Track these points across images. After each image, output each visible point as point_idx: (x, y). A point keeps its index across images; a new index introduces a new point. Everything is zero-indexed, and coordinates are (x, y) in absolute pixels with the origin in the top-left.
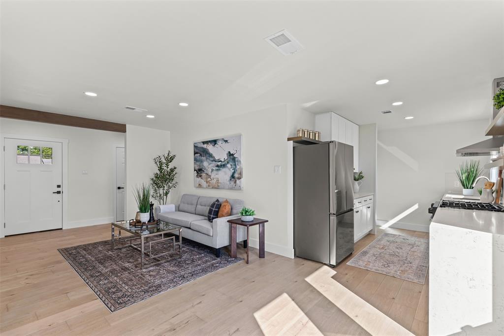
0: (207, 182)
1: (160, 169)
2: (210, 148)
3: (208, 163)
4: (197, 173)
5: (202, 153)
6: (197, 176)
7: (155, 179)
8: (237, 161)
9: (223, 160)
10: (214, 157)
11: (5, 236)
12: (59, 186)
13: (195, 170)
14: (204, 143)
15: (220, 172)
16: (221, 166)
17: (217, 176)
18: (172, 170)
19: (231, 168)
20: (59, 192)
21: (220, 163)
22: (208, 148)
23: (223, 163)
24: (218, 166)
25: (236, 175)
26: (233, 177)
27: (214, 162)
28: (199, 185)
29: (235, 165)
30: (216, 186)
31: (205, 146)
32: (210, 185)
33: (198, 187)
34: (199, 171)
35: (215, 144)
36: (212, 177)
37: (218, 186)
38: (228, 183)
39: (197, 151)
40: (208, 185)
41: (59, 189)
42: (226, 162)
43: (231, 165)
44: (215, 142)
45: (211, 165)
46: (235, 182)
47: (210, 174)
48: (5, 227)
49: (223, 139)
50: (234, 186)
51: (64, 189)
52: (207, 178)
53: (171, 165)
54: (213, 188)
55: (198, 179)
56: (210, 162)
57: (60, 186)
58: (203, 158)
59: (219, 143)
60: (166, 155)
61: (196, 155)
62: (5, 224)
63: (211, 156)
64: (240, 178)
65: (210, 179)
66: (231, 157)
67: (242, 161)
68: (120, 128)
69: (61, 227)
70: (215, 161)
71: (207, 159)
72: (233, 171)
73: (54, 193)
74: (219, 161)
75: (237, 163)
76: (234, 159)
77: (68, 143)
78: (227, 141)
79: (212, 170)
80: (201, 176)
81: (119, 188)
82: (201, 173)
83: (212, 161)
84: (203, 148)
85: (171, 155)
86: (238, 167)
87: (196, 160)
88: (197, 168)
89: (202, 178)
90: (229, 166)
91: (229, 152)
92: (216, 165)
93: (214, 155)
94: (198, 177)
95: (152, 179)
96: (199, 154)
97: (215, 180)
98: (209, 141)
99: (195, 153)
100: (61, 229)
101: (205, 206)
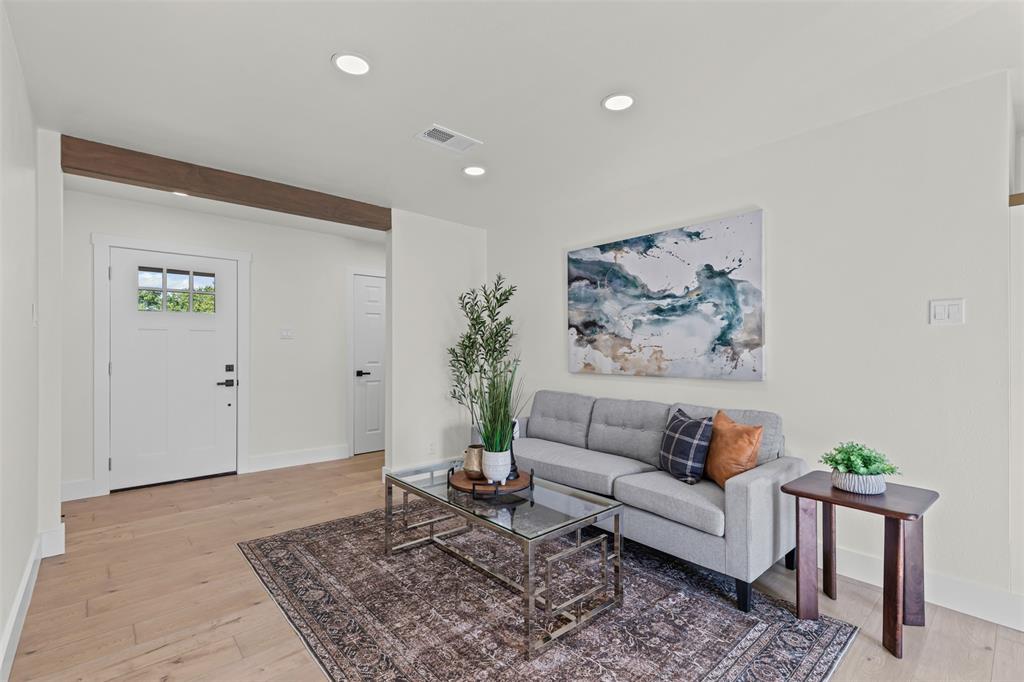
0: (615, 358)
1: (477, 322)
2: (629, 262)
3: (621, 302)
4: (579, 332)
5: (598, 278)
6: (578, 341)
7: (458, 350)
8: (744, 292)
9: (679, 292)
10: (644, 286)
11: (112, 492)
12: (230, 368)
13: (570, 326)
14: (603, 248)
15: (666, 329)
16: (673, 309)
17: (655, 341)
18: (502, 327)
19: (717, 313)
20: (229, 383)
21: (669, 300)
22: (619, 261)
23: (682, 302)
24: (658, 311)
25: (738, 336)
26: (723, 340)
27: (644, 301)
28: (587, 365)
29: (735, 304)
30: (653, 368)
31: (609, 257)
32: (627, 365)
33: (580, 373)
34: (587, 330)
35: (651, 247)
36: (634, 344)
37: (660, 368)
38: (703, 360)
39: (576, 272)
40: (618, 365)
41: (230, 376)
42: (694, 297)
43: (715, 305)
44: (648, 242)
45: (631, 309)
46: (734, 357)
47: (627, 333)
48: (110, 469)
49: (681, 230)
50: (728, 369)
51: (241, 374)
52: (614, 348)
53: (503, 313)
54: (638, 374)
55: (581, 348)
56: (628, 300)
57: (232, 366)
58: (599, 290)
59: (666, 244)
60: (490, 288)
61: (576, 284)
62: (110, 459)
63: (630, 282)
64: (759, 345)
65: (625, 349)
66: (718, 280)
67: (763, 292)
68: (376, 218)
69: (234, 470)
70: (649, 297)
71: (615, 291)
72: (725, 322)
73: (219, 384)
74: (665, 297)
75: (740, 298)
76: (729, 287)
77: (251, 262)
78: (697, 234)
79: (637, 324)
80: (591, 342)
81: (360, 374)
82: (593, 333)
83: (638, 297)
84: (600, 263)
85: (505, 287)
86: (745, 310)
87: (573, 298)
88: (578, 320)
89: (595, 348)
90: (706, 307)
91: (709, 267)
92: (653, 307)
93: (643, 279)
94: (580, 345)
95: (453, 351)
96: (585, 282)
97: (647, 353)
98: (626, 242)
99: (571, 280)
100: (235, 473)
101: (624, 425)
